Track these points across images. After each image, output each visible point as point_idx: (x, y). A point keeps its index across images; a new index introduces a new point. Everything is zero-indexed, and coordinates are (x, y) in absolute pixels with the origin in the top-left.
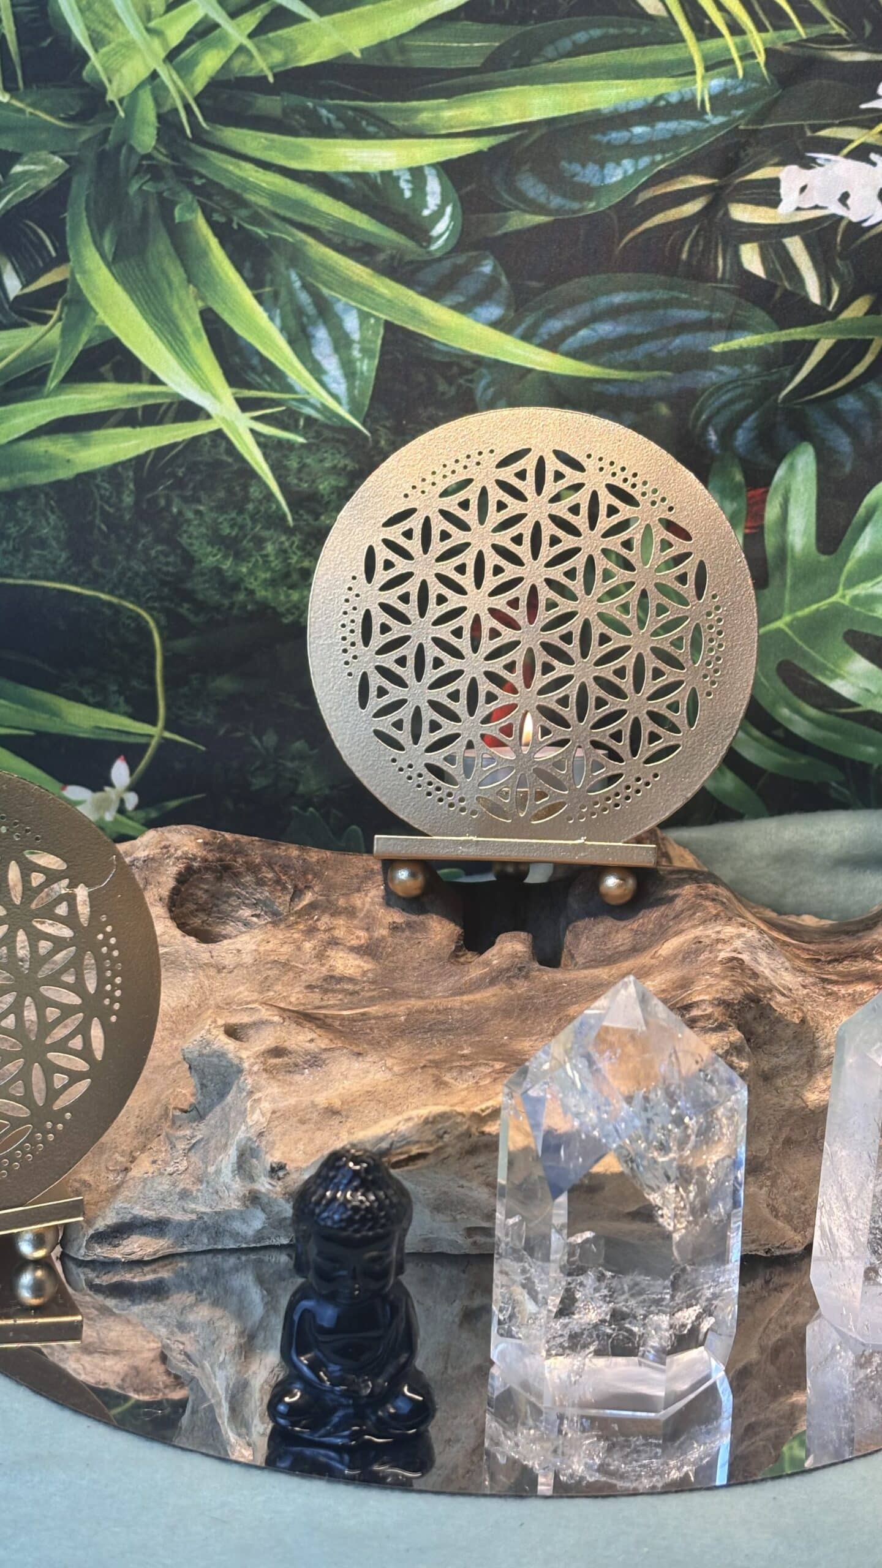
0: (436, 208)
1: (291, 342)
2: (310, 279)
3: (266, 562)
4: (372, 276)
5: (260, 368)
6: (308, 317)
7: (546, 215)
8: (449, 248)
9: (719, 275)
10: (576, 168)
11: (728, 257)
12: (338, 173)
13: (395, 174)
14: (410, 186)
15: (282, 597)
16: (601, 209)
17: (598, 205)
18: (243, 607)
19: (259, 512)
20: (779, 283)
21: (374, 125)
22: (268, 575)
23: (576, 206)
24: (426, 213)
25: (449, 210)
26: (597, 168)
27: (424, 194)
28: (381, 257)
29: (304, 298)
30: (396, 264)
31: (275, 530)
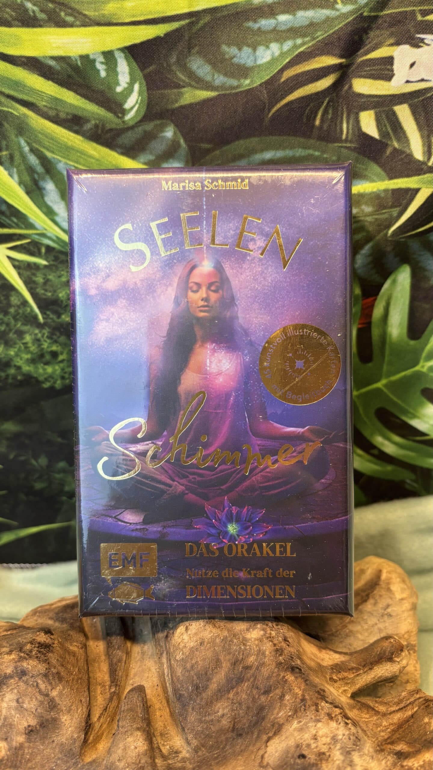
0: (126, 86)
1: (28, 193)
2: (34, 145)
3: (26, 348)
4: (82, 141)
5: (8, 213)
6: (38, 174)
7: (212, 90)
8: (139, 118)
9: (344, 137)
10: (233, 50)
11: (351, 122)
12: (45, 57)
13: (92, 57)
14: (104, 67)
15: (41, 371)
16: (255, 85)
17: (252, 81)
18: (14, 377)
19: (18, 314)
20: (389, 143)
21: (71, 15)
22: (29, 356)
23: (235, 83)
24: (119, 89)
25: (136, 87)
26: (250, 50)
27: (117, 74)
28: (88, 126)
29: (33, 160)
30: (100, 132)
31: (31, 325)
